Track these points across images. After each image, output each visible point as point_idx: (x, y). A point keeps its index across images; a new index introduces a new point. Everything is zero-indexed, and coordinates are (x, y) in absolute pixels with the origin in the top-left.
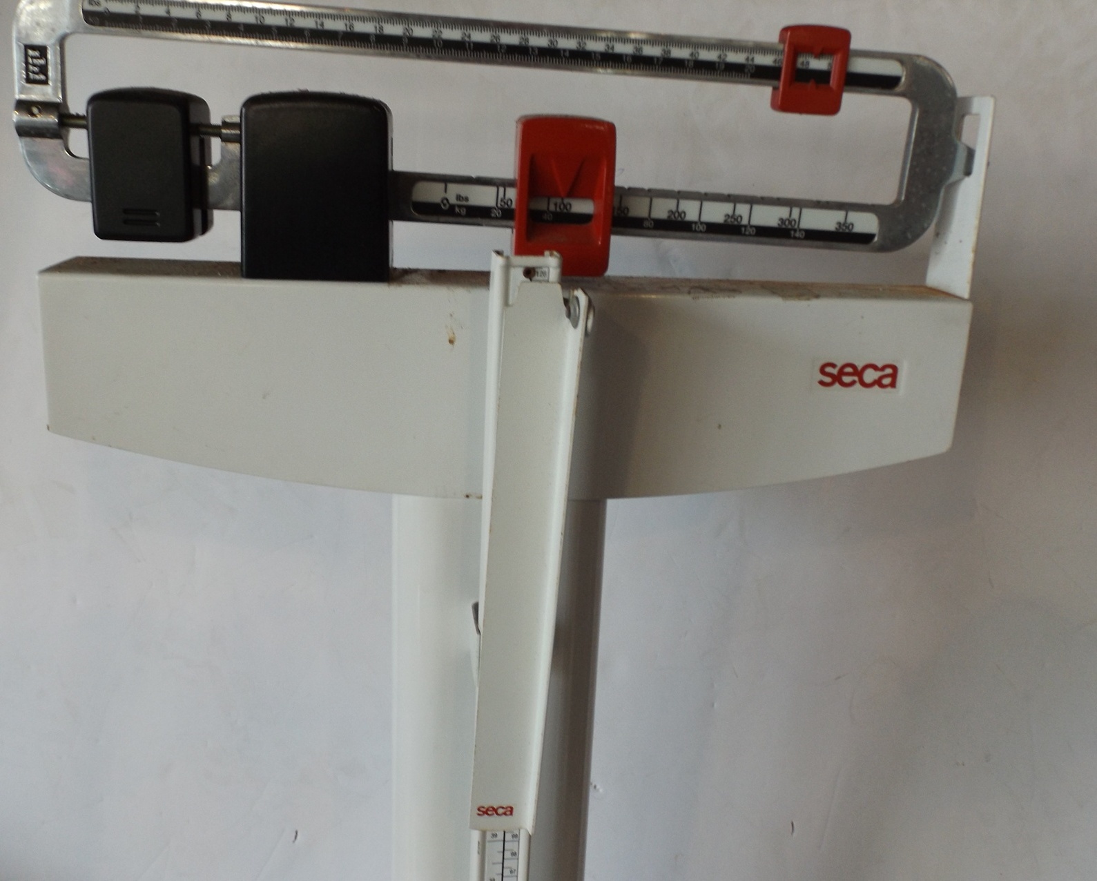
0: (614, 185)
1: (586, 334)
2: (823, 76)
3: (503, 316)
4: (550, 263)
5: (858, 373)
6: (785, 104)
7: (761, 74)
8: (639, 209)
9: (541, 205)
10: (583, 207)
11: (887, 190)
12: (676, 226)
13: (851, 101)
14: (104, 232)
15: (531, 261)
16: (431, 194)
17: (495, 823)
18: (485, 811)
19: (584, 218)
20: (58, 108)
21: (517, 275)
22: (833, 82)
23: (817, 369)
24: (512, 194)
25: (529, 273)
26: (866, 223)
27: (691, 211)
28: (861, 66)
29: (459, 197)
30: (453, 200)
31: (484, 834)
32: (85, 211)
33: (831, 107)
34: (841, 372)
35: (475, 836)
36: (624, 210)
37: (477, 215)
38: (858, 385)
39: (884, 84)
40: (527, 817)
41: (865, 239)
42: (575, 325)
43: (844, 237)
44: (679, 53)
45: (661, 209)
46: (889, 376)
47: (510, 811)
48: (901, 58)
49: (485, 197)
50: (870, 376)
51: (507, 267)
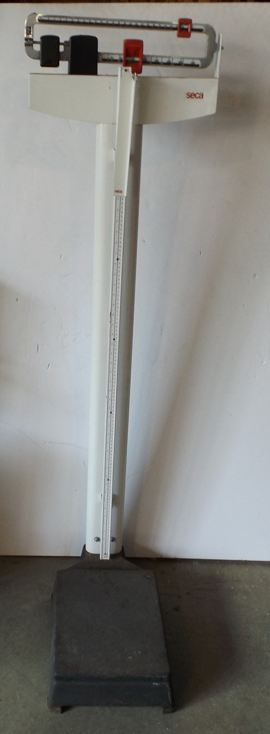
0: (142, 54)
1: (136, 81)
2: (187, 30)
3: (121, 79)
4: (130, 69)
5: (195, 95)
6: (179, 36)
7: (174, 29)
8: (149, 60)
9: (128, 59)
10: (137, 59)
11: (203, 54)
12: (157, 63)
13: (193, 34)
14: (43, 65)
15: (126, 68)
16: (106, 57)
17: (119, 194)
18: (117, 192)
19: (137, 62)
20: (31, 39)
21: (123, 71)
22: (189, 30)
23: (186, 93)
24: (122, 57)
25: (126, 70)
26: (197, 62)
27: (160, 60)
28: (195, 27)
29: (111, 58)
30: (110, 58)
31: (116, 197)
32: (38, 62)
33: (188, 36)
34: (191, 95)
35: (114, 197)
36: (146, 60)
37: (115, 61)
38: (195, 98)
39: (200, 31)
40: (125, 193)
41: (197, 66)
42: (134, 79)
43: (193, 65)
44: (157, 25)
45: (154, 60)
46: (201, 96)
47: (121, 192)
48: (203, 25)
49: (116, 57)
50: (197, 96)
51: (122, 69)
